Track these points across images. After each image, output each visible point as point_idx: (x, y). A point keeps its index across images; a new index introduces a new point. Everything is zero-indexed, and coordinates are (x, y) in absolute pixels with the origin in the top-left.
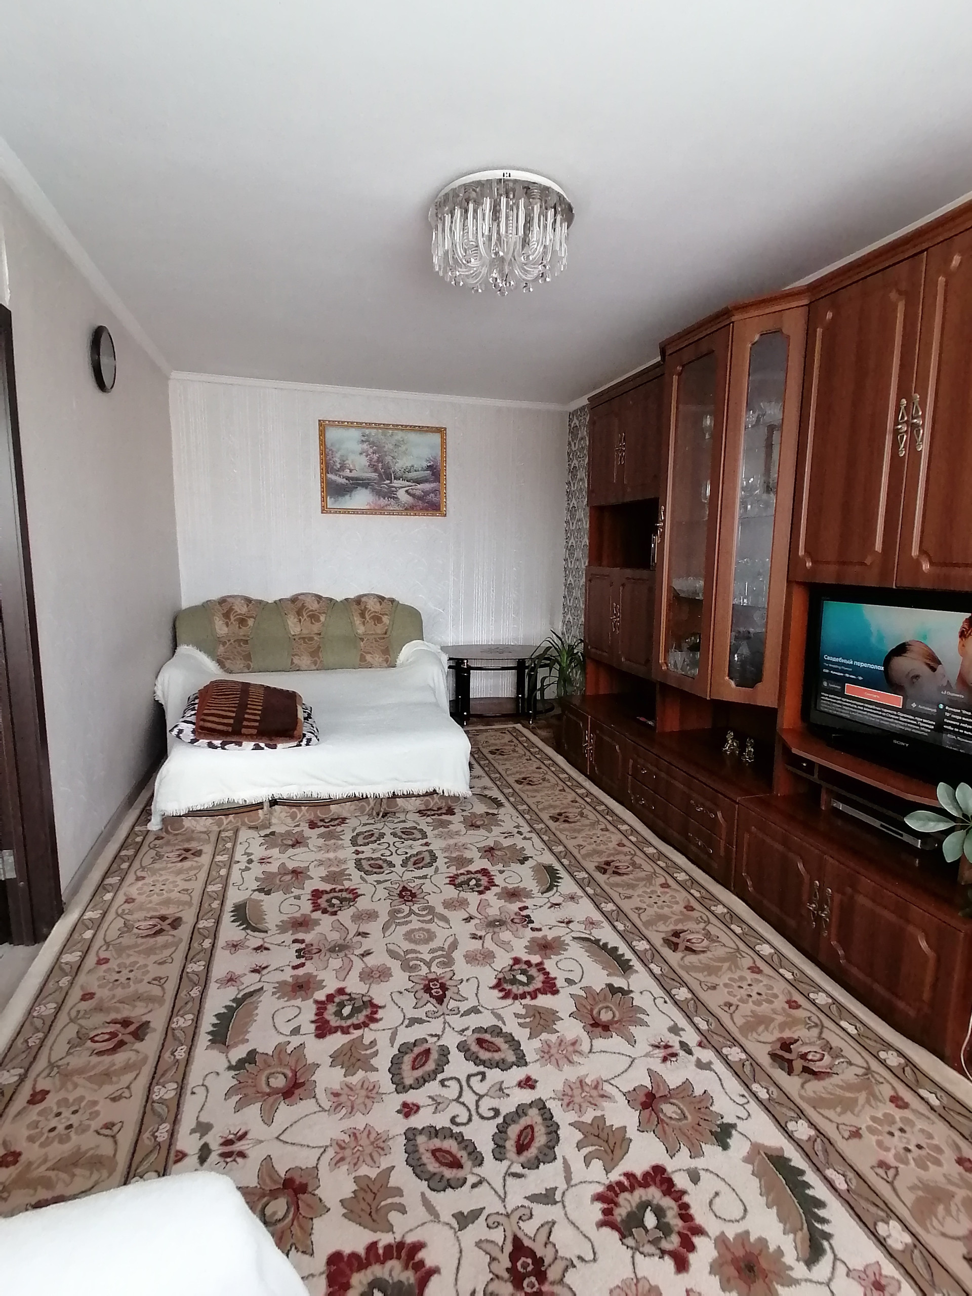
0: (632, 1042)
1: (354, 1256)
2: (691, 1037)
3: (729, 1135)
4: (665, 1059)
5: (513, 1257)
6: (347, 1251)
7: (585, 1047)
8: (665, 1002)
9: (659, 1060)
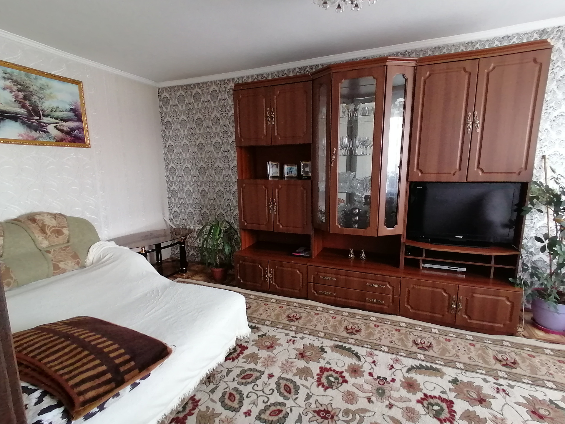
2: (292, 334)
3: (324, 349)
5: (319, 415)
7: (273, 355)
8: (277, 330)
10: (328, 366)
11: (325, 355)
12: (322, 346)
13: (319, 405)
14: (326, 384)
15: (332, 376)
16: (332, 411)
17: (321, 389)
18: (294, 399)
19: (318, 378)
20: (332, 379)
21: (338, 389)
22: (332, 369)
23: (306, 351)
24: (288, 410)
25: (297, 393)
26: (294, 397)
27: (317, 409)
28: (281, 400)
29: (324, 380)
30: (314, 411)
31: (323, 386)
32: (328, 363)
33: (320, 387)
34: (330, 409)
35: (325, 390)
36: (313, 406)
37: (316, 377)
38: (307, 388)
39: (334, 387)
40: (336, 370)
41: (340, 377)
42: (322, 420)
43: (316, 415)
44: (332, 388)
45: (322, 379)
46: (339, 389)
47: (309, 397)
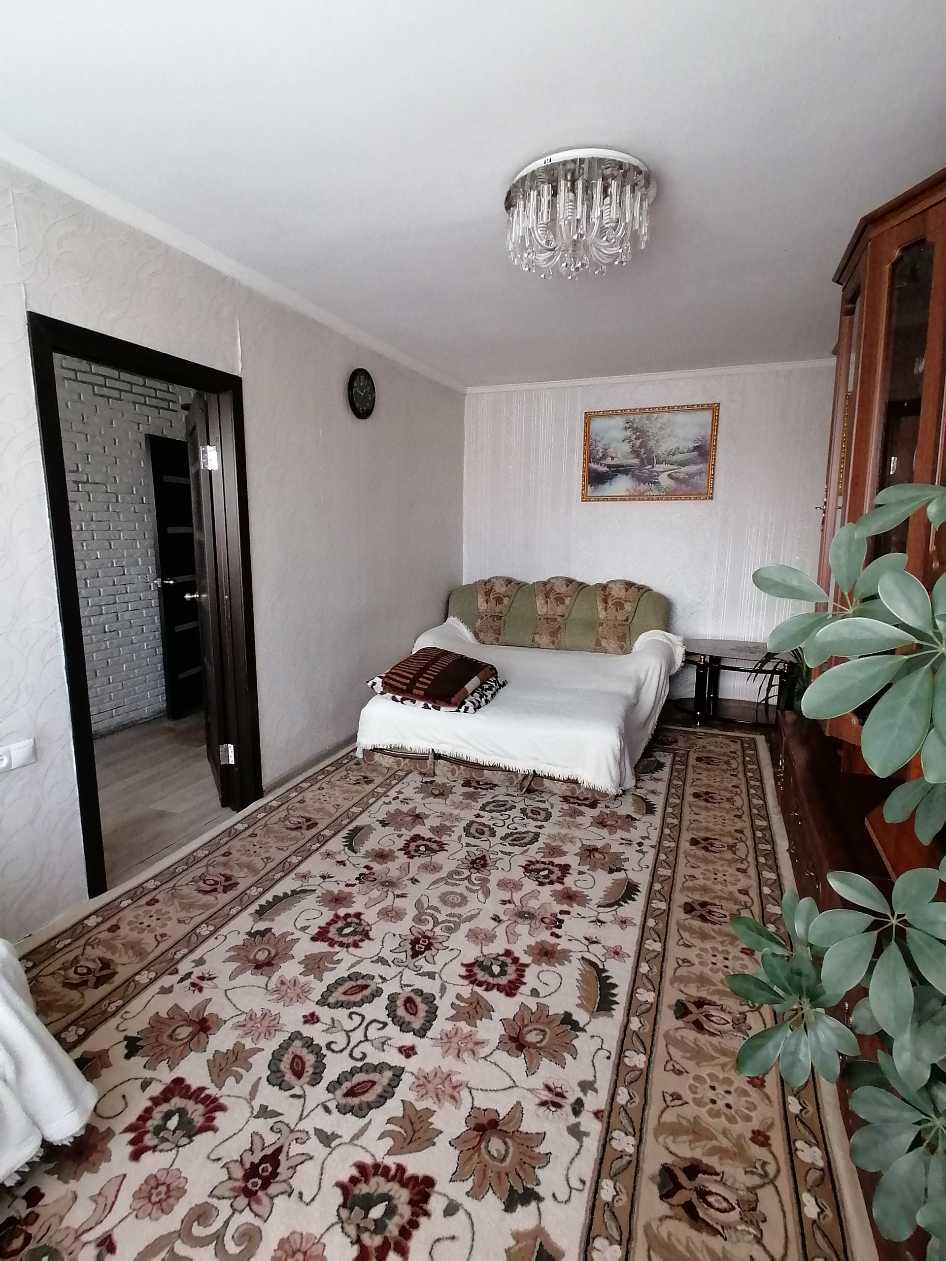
0: (531, 1070)
1: (188, 1087)
2: (596, 1101)
3: (525, 1202)
4: (543, 1104)
5: (264, 1159)
6: (188, 1082)
7: (483, 1052)
8: (608, 1058)
9: (537, 1101)
10: (436, 1204)
11: (493, 1202)
12: (539, 1199)
13: (292, 1162)
14: (363, 1189)
15: (390, 1212)
16: (266, 1194)
17: (346, 1173)
18: (328, 1104)
19: (387, 1169)
20: (377, 1212)
21: (337, 1223)
22: (423, 1220)
23: (507, 1140)
24: (297, 1091)
25: (343, 1110)
26: (332, 1105)
27: (282, 1157)
28: (330, 1075)
29: (377, 1185)
30: (279, 1150)
31: (354, 1180)
32: (451, 1210)
33: (354, 1172)
34: (273, 1189)
35: (339, 1185)
36: (295, 1149)
37: (391, 1162)
38: (356, 1137)
39: (344, 1213)
40: (415, 1233)
41: (386, 1238)
42: (248, 1166)
43: (268, 1151)
44: (344, 1205)
45: (381, 1180)
46: (338, 1227)
47: (326, 1138)
